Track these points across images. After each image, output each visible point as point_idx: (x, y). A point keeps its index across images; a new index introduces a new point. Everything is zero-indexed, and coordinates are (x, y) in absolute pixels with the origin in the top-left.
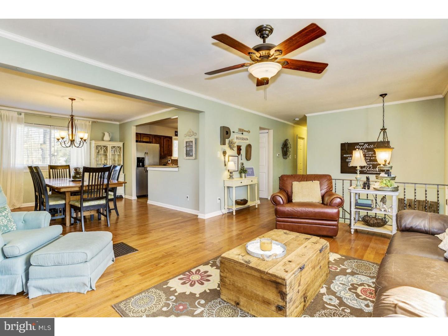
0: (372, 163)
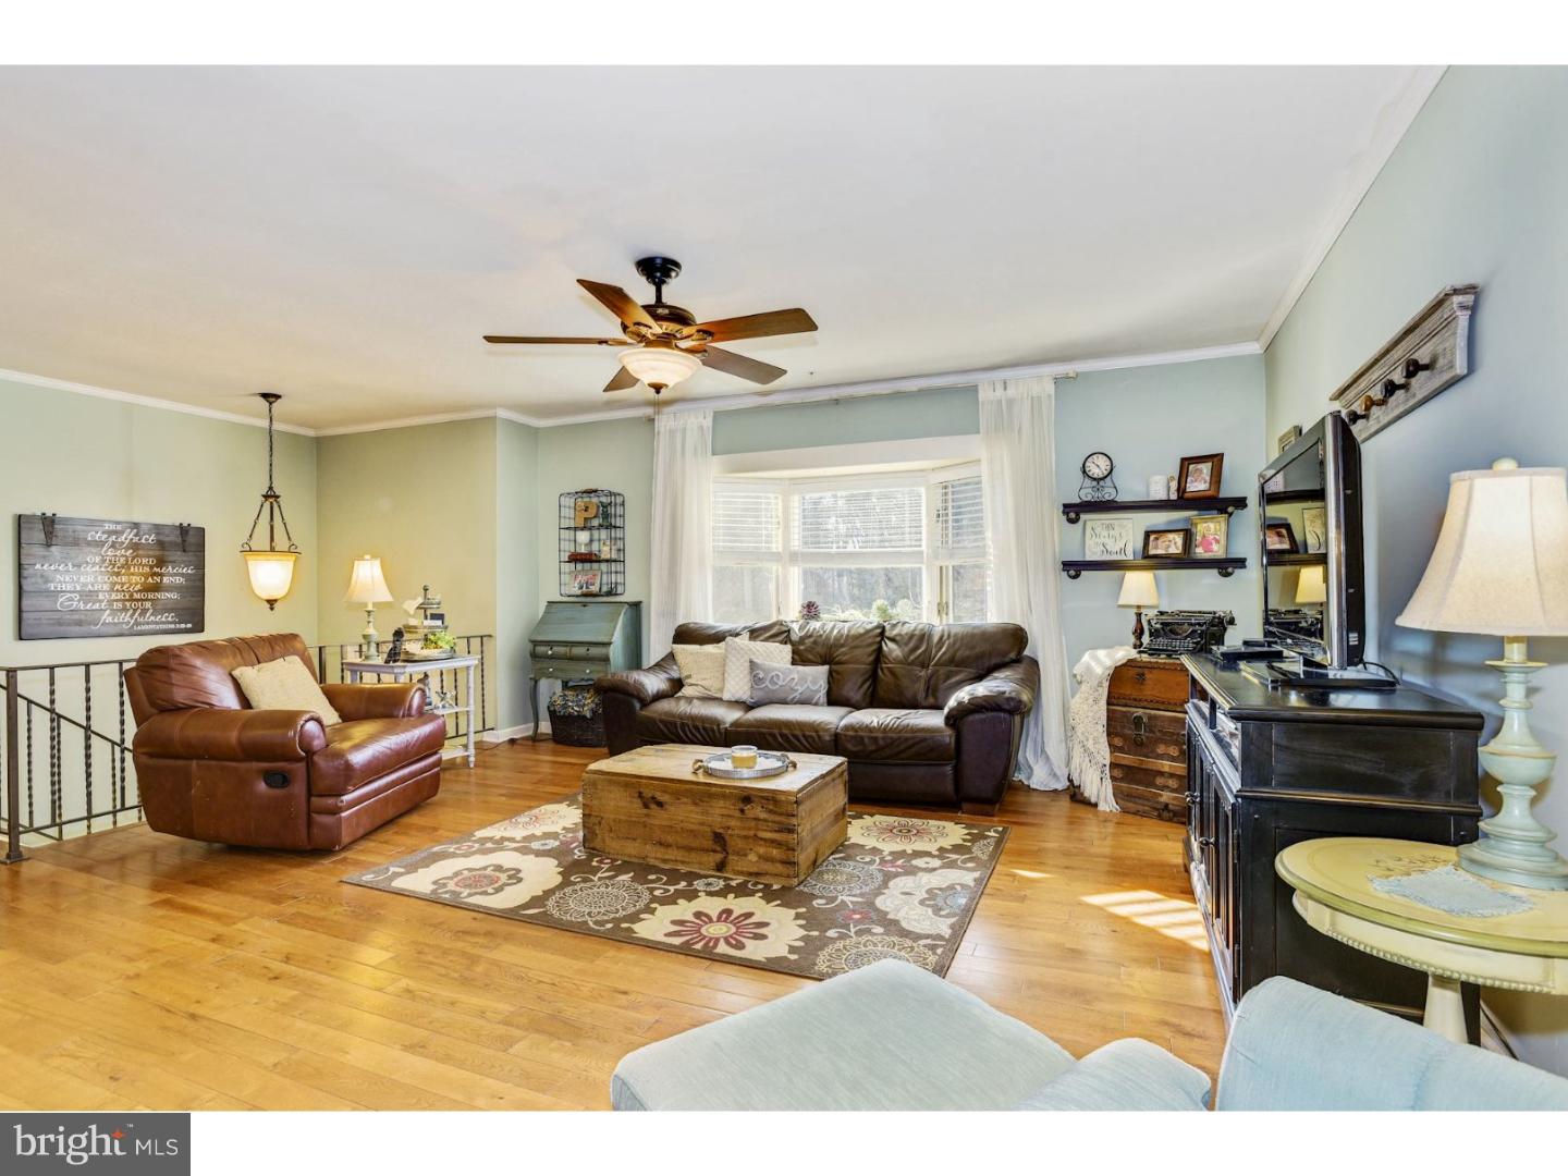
0: (151, 596)
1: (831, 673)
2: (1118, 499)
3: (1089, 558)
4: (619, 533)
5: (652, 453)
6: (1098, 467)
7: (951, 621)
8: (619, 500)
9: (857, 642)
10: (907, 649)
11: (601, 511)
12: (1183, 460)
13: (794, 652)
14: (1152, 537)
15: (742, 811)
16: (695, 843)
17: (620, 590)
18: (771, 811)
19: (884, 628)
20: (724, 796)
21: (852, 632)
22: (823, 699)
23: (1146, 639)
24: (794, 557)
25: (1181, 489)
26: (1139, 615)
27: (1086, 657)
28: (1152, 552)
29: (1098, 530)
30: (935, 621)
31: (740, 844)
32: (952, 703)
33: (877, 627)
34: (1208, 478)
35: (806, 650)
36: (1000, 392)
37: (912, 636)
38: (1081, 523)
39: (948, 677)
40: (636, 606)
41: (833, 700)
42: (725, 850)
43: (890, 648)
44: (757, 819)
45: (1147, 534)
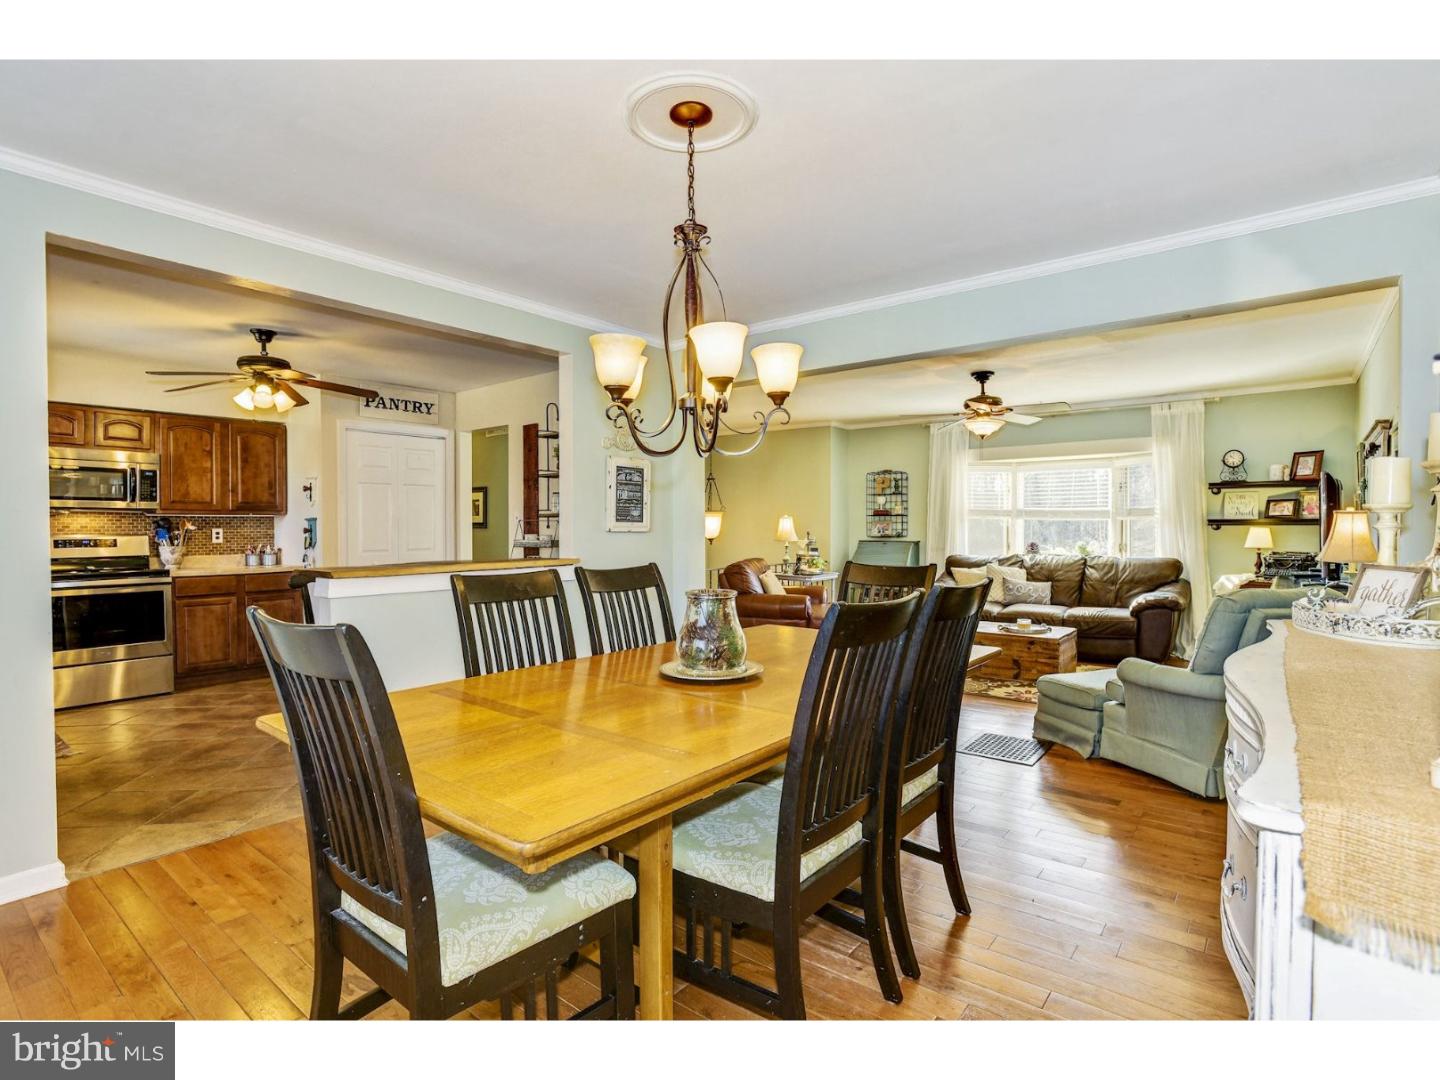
1: (1052, 587)
2: (1248, 480)
3: (1226, 517)
4: (904, 498)
5: (928, 448)
6: (1234, 459)
7: (1128, 556)
8: (904, 476)
9: (1069, 568)
10: (1102, 573)
11: (892, 484)
12: (1295, 454)
13: (1027, 574)
14: (1272, 504)
15: (1029, 648)
16: (1003, 665)
17: (905, 533)
18: (1045, 649)
19: (1086, 560)
20: (1019, 641)
21: (1066, 562)
22: (1049, 602)
23: (1263, 569)
24: (1019, 513)
25: (1293, 473)
26: (1259, 554)
27: (1223, 579)
28: (1271, 513)
29: (1233, 500)
30: (1118, 556)
31: (1028, 665)
32: (1134, 603)
33: (1082, 559)
34: (1312, 467)
35: (1036, 572)
36: (1166, 411)
37: (1105, 565)
38: (1221, 495)
39: (1130, 590)
40: (917, 544)
41: (1053, 602)
42: (1019, 668)
43: (1090, 572)
44: (1037, 653)
45: (1269, 502)
